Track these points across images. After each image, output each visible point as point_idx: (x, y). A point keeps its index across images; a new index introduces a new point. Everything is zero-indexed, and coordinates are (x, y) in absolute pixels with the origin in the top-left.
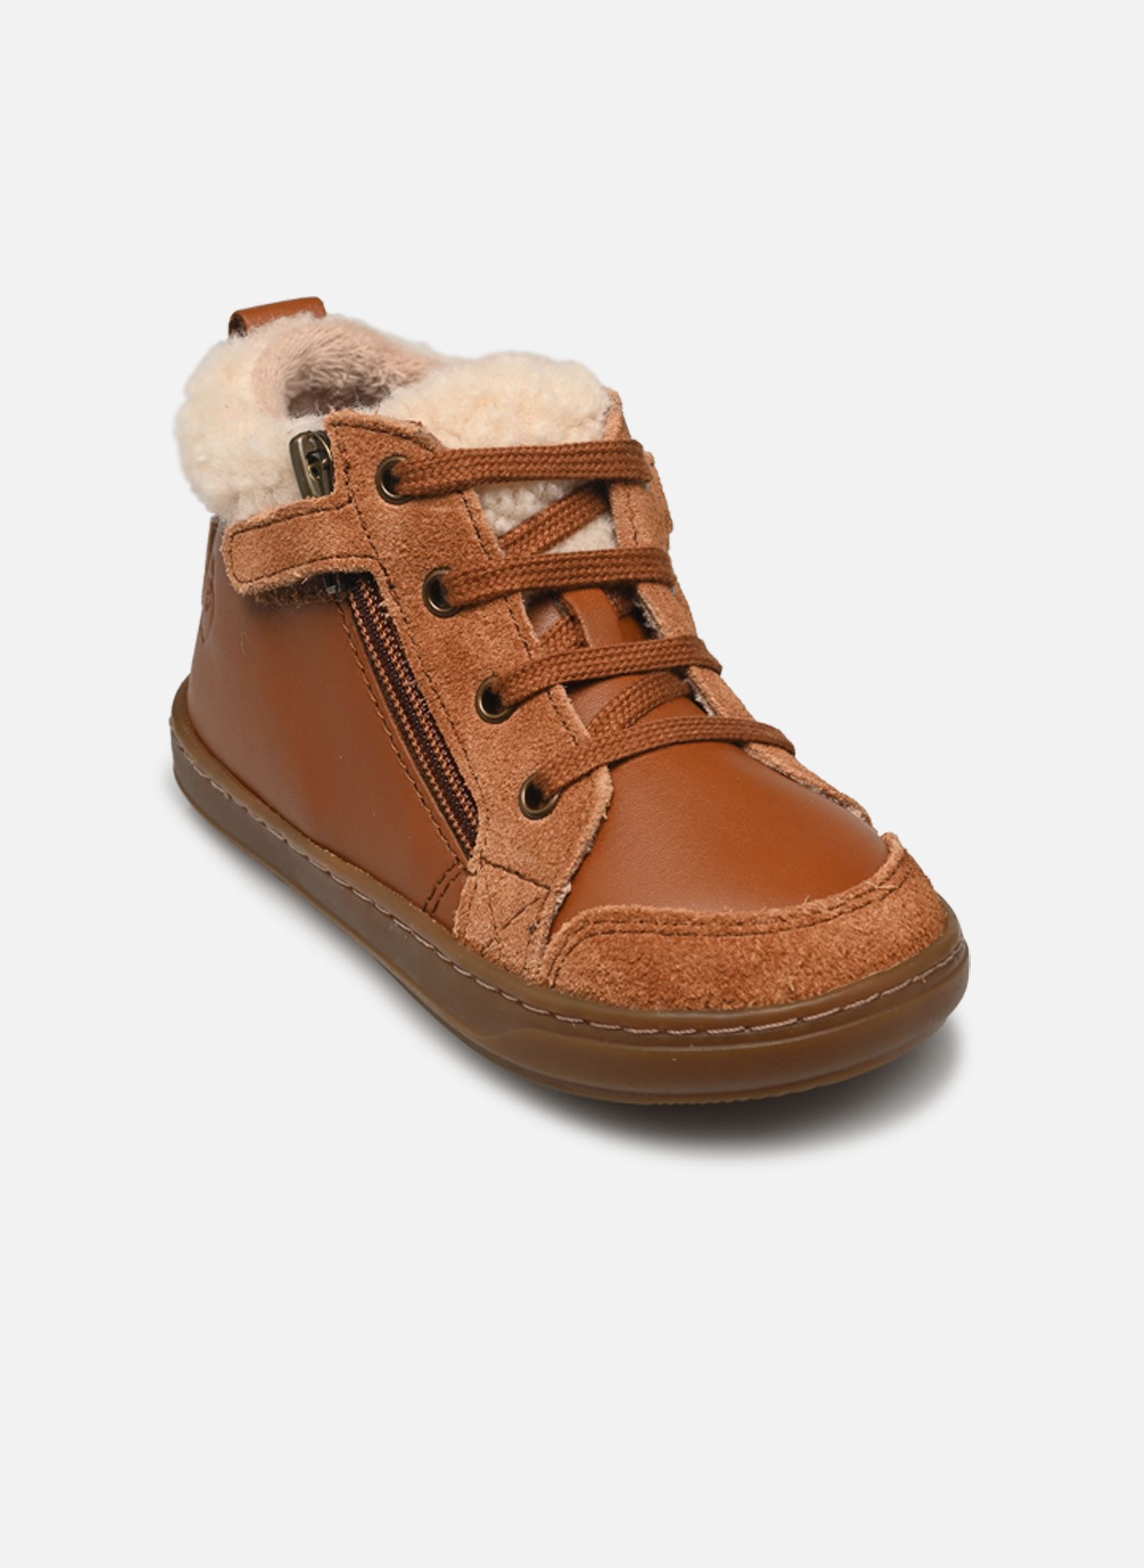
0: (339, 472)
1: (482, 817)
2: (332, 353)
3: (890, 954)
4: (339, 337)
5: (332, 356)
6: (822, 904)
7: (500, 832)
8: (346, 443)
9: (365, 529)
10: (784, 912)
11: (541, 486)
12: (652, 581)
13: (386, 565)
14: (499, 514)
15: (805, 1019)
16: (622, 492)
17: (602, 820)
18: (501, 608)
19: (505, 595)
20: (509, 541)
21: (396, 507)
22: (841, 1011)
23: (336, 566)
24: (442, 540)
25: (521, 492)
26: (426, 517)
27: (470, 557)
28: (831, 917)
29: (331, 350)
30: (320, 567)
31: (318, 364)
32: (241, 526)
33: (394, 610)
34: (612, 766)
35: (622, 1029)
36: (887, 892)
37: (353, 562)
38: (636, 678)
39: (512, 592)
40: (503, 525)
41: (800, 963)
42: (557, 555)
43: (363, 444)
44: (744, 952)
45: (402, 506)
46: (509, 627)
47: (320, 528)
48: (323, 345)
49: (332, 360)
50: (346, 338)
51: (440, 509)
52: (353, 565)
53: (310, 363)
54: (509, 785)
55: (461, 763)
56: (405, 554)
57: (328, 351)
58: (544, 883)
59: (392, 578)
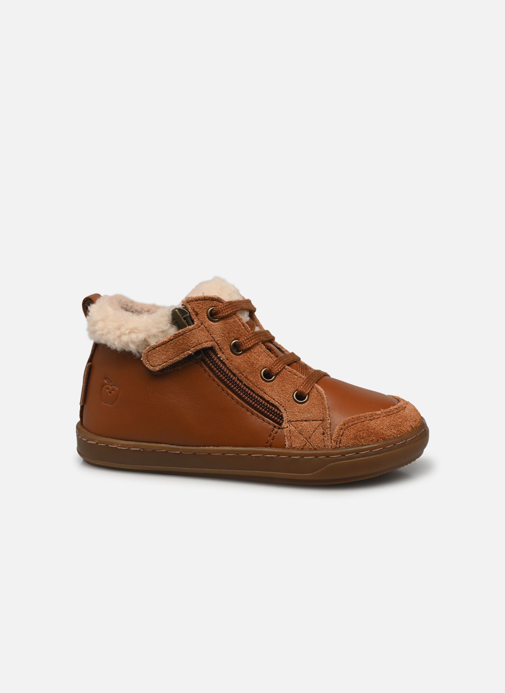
0: (194, 317)
1: (282, 410)
7: (293, 411)
8: (194, 307)
9: (209, 332)
13: (219, 342)
18: (258, 347)
21: (217, 323)
23: (206, 345)
24: (234, 330)
26: (227, 324)
27: (244, 334)
30: (199, 347)
32: (152, 348)
33: (223, 357)
35: (371, 451)
43: (201, 306)
45: (219, 322)
46: (262, 353)
47: (196, 335)
51: (231, 321)
52: (208, 344)
54: (288, 397)
55: (266, 397)
56: (223, 338)
58: (319, 419)
59: (220, 346)
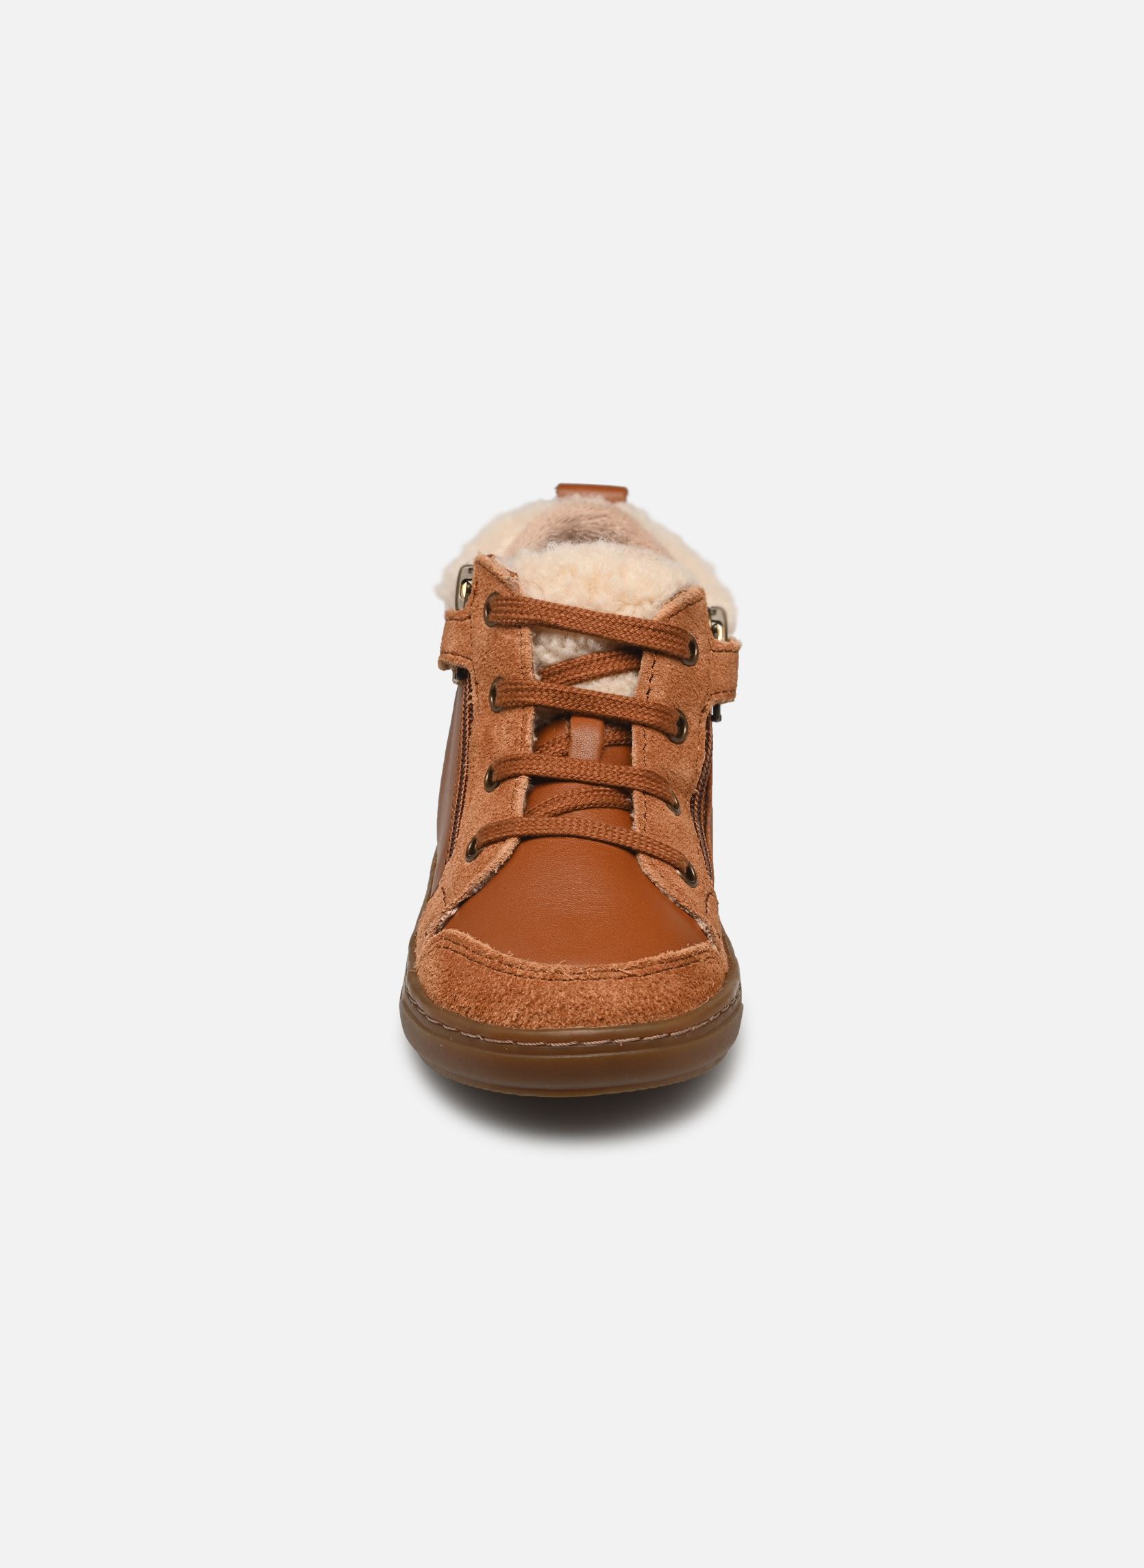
0: (470, 596)
1: (454, 853)
2: (594, 526)
3: (600, 1017)
4: (605, 516)
5: (595, 528)
6: (566, 969)
7: (453, 865)
8: (478, 577)
9: (471, 639)
10: (539, 966)
11: (582, 639)
12: (644, 725)
13: (475, 667)
14: (549, 651)
15: (518, 1043)
16: (649, 659)
17: (492, 873)
18: (518, 714)
19: (525, 705)
20: (547, 672)
21: (489, 629)
22: (545, 1045)
24: (503, 658)
25: (568, 640)
27: (513, 674)
28: (567, 979)
29: (597, 524)
31: (582, 531)
33: (475, 700)
34: (524, 839)
36: (626, 975)
37: (457, 660)
38: (589, 788)
39: (529, 705)
40: (549, 659)
41: (527, 1003)
42: (580, 690)
43: (484, 580)
44: (499, 984)
45: (492, 629)
46: (517, 728)
48: (590, 519)
49: (594, 530)
50: (609, 518)
51: (507, 636)
53: (577, 529)
54: (470, 835)
55: (464, 814)
56: (485, 662)
57: (592, 524)
59: (477, 677)
